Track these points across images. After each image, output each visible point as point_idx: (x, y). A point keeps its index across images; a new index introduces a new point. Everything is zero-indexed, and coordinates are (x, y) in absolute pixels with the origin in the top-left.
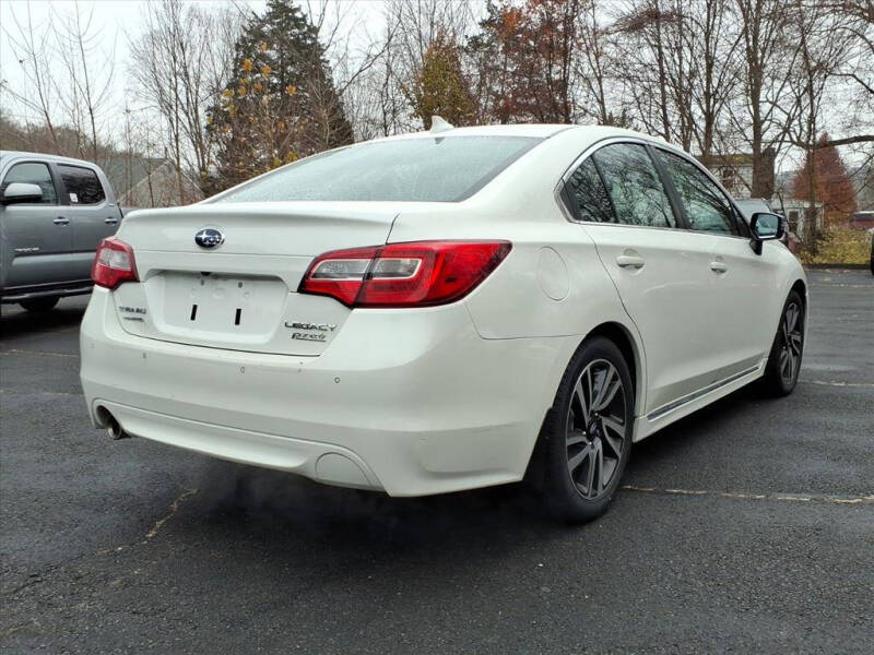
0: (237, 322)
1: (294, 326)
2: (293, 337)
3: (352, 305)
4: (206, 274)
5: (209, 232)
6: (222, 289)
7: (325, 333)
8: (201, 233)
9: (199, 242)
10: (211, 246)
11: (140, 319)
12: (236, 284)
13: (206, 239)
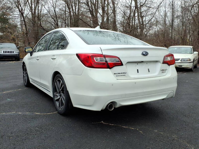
0: (149, 71)
2: (162, 72)
3: (169, 65)
4: (142, 62)
5: (145, 52)
8: (143, 52)
9: (143, 54)
10: (146, 55)
11: (125, 75)
12: (146, 63)
13: (145, 54)
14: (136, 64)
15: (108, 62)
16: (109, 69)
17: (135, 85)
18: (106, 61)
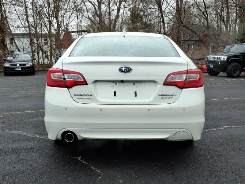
1: (163, 95)
2: (162, 98)
3: (181, 88)
5: (125, 67)
6: (127, 86)
7: (173, 97)
8: (122, 68)
9: (121, 71)
10: (127, 72)
11: (90, 98)
12: (132, 84)
13: (125, 70)
14: (114, 84)
15: (66, 80)
16: (66, 89)
17: (101, 113)
18: (65, 79)
